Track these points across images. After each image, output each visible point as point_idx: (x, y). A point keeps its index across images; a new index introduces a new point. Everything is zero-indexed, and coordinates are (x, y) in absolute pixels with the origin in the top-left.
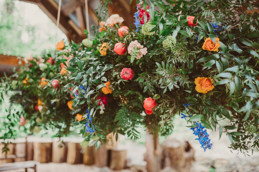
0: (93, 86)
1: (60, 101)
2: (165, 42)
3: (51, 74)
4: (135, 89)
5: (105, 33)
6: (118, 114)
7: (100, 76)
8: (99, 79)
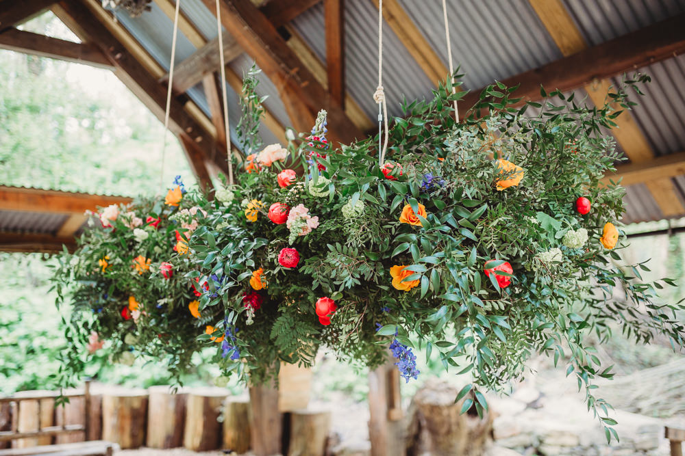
0: (232, 275)
1: (175, 303)
2: (345, 209)
3: (157, 249)
4: (304, 282)
5: (256, 179)
6: (276, 325)
7: (244, 259)
8: (244, 263)
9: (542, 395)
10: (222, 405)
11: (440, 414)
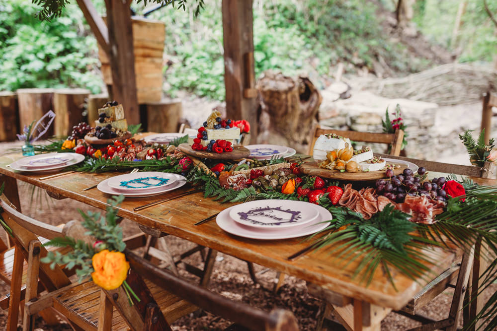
9: (349, 88)
10: (85, 102)
11: (278, 99)
